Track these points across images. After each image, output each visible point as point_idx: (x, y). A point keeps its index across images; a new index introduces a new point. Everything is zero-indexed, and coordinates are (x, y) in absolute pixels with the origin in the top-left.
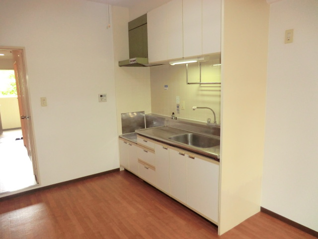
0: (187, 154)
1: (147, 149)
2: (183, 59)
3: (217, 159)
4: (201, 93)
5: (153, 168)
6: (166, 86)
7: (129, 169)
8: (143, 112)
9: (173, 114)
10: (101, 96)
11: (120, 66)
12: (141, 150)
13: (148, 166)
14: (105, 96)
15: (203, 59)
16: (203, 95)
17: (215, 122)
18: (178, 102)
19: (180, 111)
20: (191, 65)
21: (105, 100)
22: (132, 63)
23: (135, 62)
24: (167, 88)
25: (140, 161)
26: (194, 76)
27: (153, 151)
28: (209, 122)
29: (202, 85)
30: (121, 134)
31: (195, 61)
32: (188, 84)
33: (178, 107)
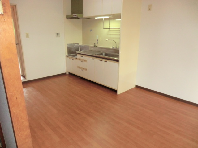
0: (104, 60)
1: (82, 61)
2: (102, 16)
3: (118, 61)
4: (109, 33)
5: (86, 70)
6: (91, 30)
7: (72, 72)
8: (78, 44)
9: (95, 44)
10: (57, 34)
11: (67, 18)
12: (80, 61)
13: (83, 69)
14: (59, 34)
15: (112, 16)
16: (111, 34)
17: (116, 47)
18: (97, 38)
19: (99, 43)
20: (105, 19)
21: (59, 36)
22: (74, 16)
23: (76, 16)
24: (92, 31)
25: (78, 67)
26: (107, 25)
27: (86, 61)
28: (113, 47)
29: (110, 29)
30: (67, 54)
31: (108, 17)
32: (104, 28)
33: (97, 41)
